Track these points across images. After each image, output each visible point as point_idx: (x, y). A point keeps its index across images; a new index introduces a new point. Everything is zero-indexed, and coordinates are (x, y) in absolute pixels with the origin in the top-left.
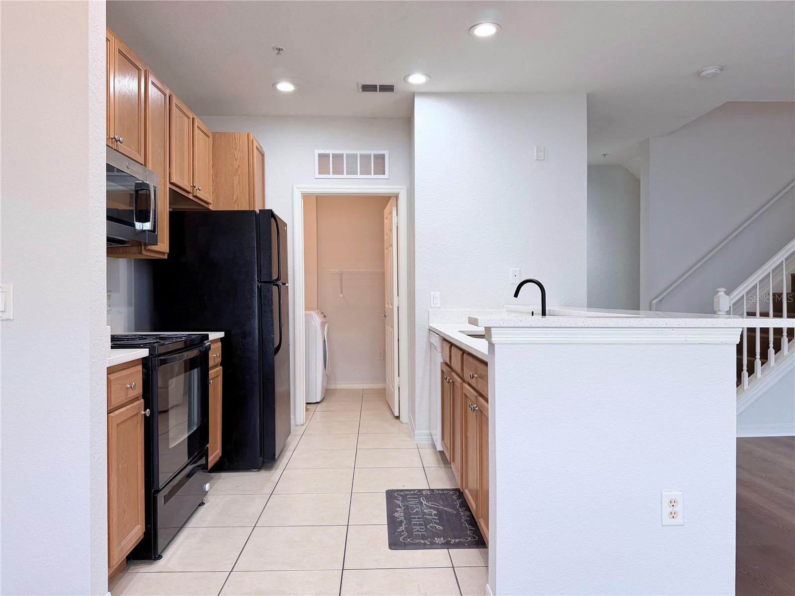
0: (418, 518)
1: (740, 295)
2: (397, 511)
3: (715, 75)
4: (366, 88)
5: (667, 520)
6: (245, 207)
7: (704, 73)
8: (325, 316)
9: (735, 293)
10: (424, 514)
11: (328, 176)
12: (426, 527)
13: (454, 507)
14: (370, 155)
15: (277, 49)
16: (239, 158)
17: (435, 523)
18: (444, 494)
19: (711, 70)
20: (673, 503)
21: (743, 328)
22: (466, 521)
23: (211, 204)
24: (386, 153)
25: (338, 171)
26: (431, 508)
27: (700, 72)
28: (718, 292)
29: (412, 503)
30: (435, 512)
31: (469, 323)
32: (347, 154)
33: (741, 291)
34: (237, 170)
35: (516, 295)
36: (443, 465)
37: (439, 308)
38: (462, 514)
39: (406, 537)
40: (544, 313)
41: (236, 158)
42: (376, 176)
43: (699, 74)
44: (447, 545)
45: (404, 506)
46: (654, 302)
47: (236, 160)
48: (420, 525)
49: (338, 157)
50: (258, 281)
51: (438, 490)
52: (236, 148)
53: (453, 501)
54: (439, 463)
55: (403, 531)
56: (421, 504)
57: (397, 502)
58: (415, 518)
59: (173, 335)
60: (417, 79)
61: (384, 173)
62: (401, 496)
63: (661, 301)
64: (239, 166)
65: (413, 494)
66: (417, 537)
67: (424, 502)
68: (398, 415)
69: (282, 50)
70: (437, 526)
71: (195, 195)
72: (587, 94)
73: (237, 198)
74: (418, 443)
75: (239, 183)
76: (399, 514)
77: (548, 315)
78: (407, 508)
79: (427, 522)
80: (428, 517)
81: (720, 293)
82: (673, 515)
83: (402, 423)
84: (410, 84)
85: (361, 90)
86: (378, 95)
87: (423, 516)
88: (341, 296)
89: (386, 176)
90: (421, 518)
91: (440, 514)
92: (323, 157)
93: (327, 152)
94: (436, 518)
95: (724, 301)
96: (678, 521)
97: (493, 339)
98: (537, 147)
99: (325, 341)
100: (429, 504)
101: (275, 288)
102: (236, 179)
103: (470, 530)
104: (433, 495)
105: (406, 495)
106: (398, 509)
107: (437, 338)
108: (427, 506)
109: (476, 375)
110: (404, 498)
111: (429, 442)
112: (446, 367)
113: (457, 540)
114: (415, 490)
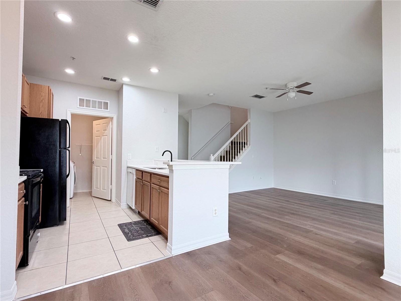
0: (134, 231)
1: (216, 156)
2: (125, 230)
3: (212, 96)
4: (105, 78)
5: (214, 215)
6: (46, 117)
7: (210, 95)
8: (74, 163)
9: (215, 156)
10: (135, 229)
11: (83, 107)
12: (138, 233)
13: (144, 225)
14: (102, 102)
15: (73, 58)
16: (43, 96)
17: (141, 231)
18: (139, 222)
19: (212, 94)
20: (215, 210)
21: (230, 164)
22: (150, 228)
23: (28, 114)
24: (109, 102)
25: (88, 106)
26: (137, 227)
29: (129, 227)
30: (139, 228)
31: (163, 164)
32: (92, 100)
33: (216, 155)
34: (42, 101)
35: (163, 155)
36: (135, 214)
37: (131, 159)
39: (132, 237)
40: (172, 161)
41: (42, 95)
42: (104, 110)
43: (208, 95)
44: (147, 236)
45: (127, 228)
46: (192, 158)
47: (42, 96)
48: (135, 232)
49: (88, 101)
50: (59, 148)
51: (137, 221)
52: (42, 92)
53: (143, 223)
54: (133, 213)
55: (130, 235)
56: (133, 226)
57: (124, 227)
58: (133, 231)
59: (24, 170)
60: (126, 79)
61: (107, 109)
62: (124, 225)
63: (194, 158)
64: (43, 99)
65: (129, 224)
66: (136, 236)
67: (134, 226)
68: (110, 199)
69: (75, 58)
70: (142, 232)
71: (23, 109)
72: (179, 95)
73: (42, 112)
74: (122, 208)
75: (43, 106)
76: (126, 230)
77: (173, 161)
78: (128, 229)
79: (138, 231)
80: (137, 230)
82: (215, 213)
83: (112, 202)
84: (123, 80)
85: (103, 79)
86: (109, 81)
88: (80, 155)
89: (109, 110)
90: (135, 230)
91: (140, 228)
92: (81, 100)
93: (83, 98)
95: (212, 158)
96: (217, 215)
97: (173, 168)
98: (164, 108)
99: (75, 173)
100: (136, 226)
101: (68, 151)
102: (41, 104)
104: (136, 223)
105: (126, 224)
106: (125, 229)
107: (133, 170)
108: (135, 227)
109: (159, 181)
110: (126, 225)
111: (126, 207)
112: (139, 180)
113: (150, 234)
114: (128, 223)
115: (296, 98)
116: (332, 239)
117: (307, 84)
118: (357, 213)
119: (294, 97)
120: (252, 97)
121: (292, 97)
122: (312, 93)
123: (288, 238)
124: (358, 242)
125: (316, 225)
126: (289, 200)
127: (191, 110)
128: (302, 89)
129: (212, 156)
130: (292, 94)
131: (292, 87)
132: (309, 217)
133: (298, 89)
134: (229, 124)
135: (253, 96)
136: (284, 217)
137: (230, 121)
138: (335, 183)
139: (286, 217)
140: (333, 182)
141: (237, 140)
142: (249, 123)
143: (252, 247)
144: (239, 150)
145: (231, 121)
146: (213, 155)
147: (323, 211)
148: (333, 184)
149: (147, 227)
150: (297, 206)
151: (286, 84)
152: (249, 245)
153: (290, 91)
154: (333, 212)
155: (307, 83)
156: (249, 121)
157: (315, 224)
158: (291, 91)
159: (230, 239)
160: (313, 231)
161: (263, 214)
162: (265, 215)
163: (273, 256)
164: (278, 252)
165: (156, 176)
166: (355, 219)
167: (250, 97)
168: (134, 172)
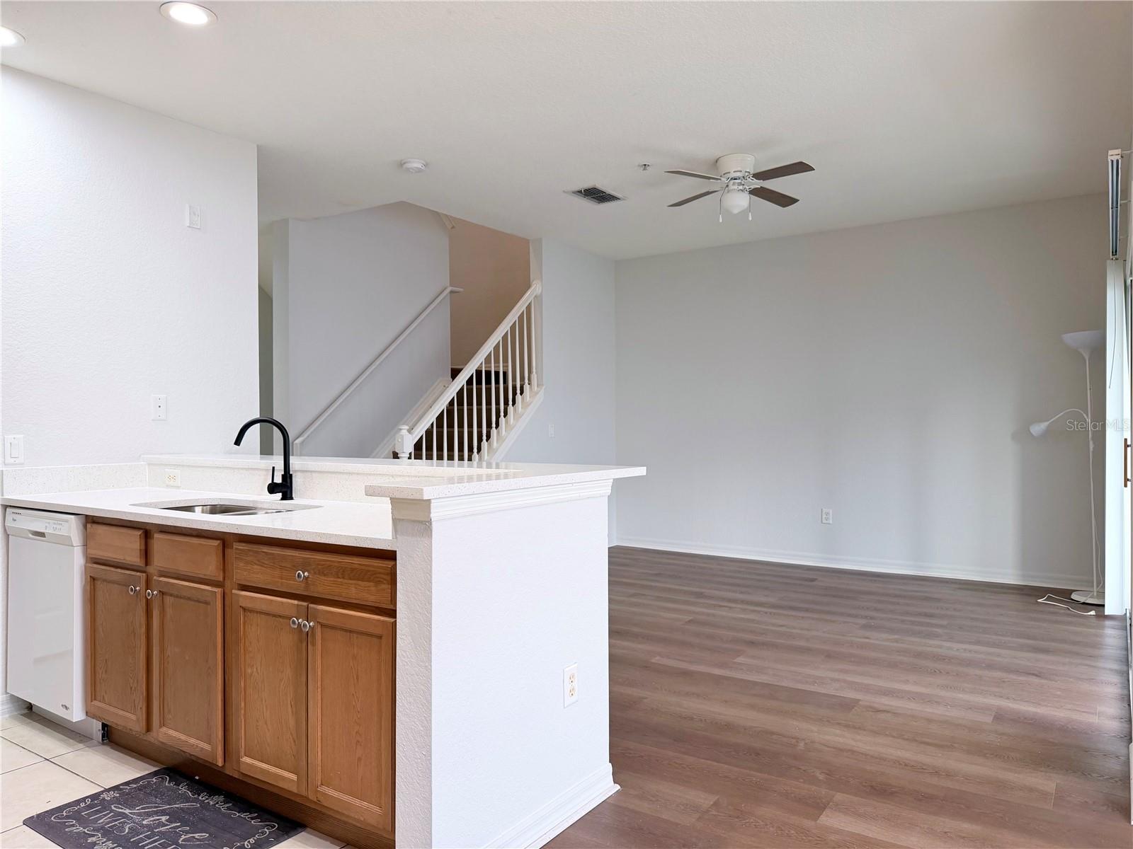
0: (148, 837)
2: (94, 841)
3: (419, 170)
7: (406, 166)
10: (150, 827)
12: (177, 844)
13: (187, 800)
17: (187, 832)
18: (142, 786)
19: (417, 164)
20: (572, 677)
22: (228, 808)
26: (149, 815)
27: (403, 162)
28: (401, 429)
29: (104, 821)
30: (164, 819)
35: (238, 442)
37: (21, 464)
38: (211, 803)
43: (401, 164)
45: (96, 831)
46: (297, 441)
48: (162, 845)
51: (127, 783)
53: (169, 789)
56: (124, 815)
57: (73, 830)
58: (143, 840)
62: (68, 817)
63: (305, 440)
65: (90, 807)
67: (127, 811)
70: (195, 835)
72: (258, 146)
78: (106, 831)
79: (170, 837)
80: (162, 829)
81: (403, 431)
82: (572, 692)
87: (153, 832)
91: (174, 815)
94: (179, 824)
95: (408, 440)
97: (432, 515)
98: (190, 207)
100: (140, 810)
103: (252, 818)
104: (126, 793)
105: (74, 811)
106: (90, 840)
107: (67, 521)
108: (139, 814)
109: (306, 574)
110: (77, 816)
111: (7, 716)
112: (119, 570)
113: (252, 841)
114: (84, 799)
115: (750, 214)
116: (929, 721)
117: (801, 167)
118: (920, 614)
119: (744, 213)
120: (574, 193)
121: (736, 211)
122: (794, 201)
123: (806, 744)
124: (1000, 717)
125: (850, 678)
126: (703, 590)
127: (286, 221)
128: (772, 185)
129: (404, 432)
130: (739, 201)
131: (738, 174)
132: (807, 650)
133: (758, 184)
134: (444, 298)
135: (577, 189)
136: (735, 663)
137: (449, 285)
138: (831, 518)
139: (740, 659)
140: (824, 516)
141: (497, 366)
142: (536, 296)
143: (716, 804)
144: (505, 404)
145: (451, 285)
146: (410, 431)
147: (834, 622)
148: (824, 521)
149: (205, 806)
150: (744, 610)
151: (718, 159)
152: (705, 800)
153: (731, 187)
154: (863, 622)
155: (801, 163)
156: (536, 288)
157: (846, 672)
158: (736, 187)
159: (618, 787)
160: (859, 700)
161: (656, 660)
162: (666, 661)
163: (808, 823)
164: (818, 807)
165: (266, 549)
166: (936, 636)
167: (564, 192)
168: (72, 529)
